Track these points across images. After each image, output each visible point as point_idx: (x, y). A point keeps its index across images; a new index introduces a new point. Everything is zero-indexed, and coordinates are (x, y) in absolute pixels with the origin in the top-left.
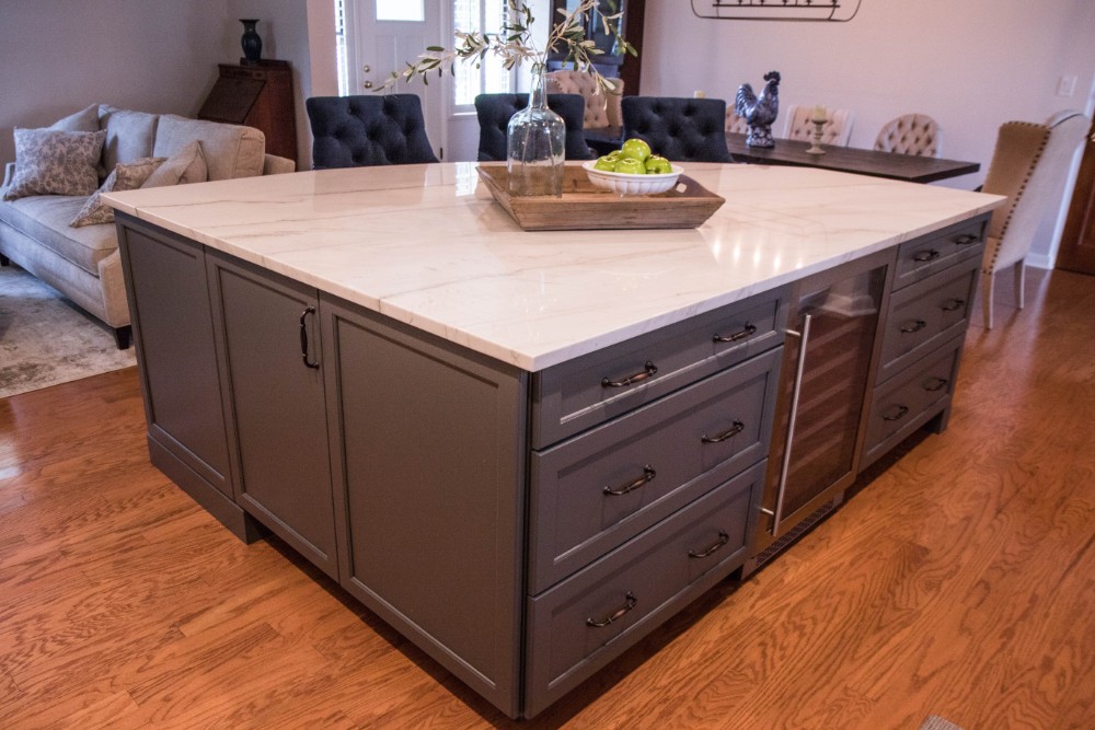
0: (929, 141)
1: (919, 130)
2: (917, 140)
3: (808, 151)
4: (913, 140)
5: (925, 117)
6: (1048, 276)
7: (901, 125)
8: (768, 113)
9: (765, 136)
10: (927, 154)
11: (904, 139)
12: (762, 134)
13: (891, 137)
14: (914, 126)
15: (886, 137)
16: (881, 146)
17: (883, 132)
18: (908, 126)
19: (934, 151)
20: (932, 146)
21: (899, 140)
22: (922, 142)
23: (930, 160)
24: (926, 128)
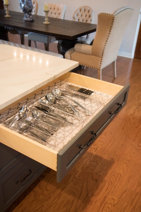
0: (90, 16)
1: (87, 12)
2: (86, 16)
3: (44, 23)
4: (85, 16)
5: (88, 7)
6: (132, 60)
7: (80, 10)
8: (28, 8)
9: (29, 17)
10: (89, 22)
11: (82, 15)
12: (28, 16)
13: (77, 15)
14: (85, 10)
15: (76, 15)
16: (74, 18)
17: (75, 13)
18: (83, 11)
19: (91, 20)
20: (90, 18)
21: (80, 16)
22: (88, 17)
23: (90, 25)
24: (89, 11)
